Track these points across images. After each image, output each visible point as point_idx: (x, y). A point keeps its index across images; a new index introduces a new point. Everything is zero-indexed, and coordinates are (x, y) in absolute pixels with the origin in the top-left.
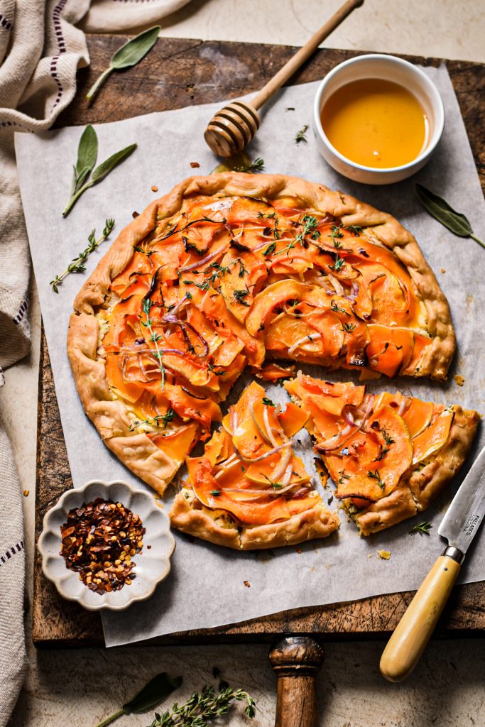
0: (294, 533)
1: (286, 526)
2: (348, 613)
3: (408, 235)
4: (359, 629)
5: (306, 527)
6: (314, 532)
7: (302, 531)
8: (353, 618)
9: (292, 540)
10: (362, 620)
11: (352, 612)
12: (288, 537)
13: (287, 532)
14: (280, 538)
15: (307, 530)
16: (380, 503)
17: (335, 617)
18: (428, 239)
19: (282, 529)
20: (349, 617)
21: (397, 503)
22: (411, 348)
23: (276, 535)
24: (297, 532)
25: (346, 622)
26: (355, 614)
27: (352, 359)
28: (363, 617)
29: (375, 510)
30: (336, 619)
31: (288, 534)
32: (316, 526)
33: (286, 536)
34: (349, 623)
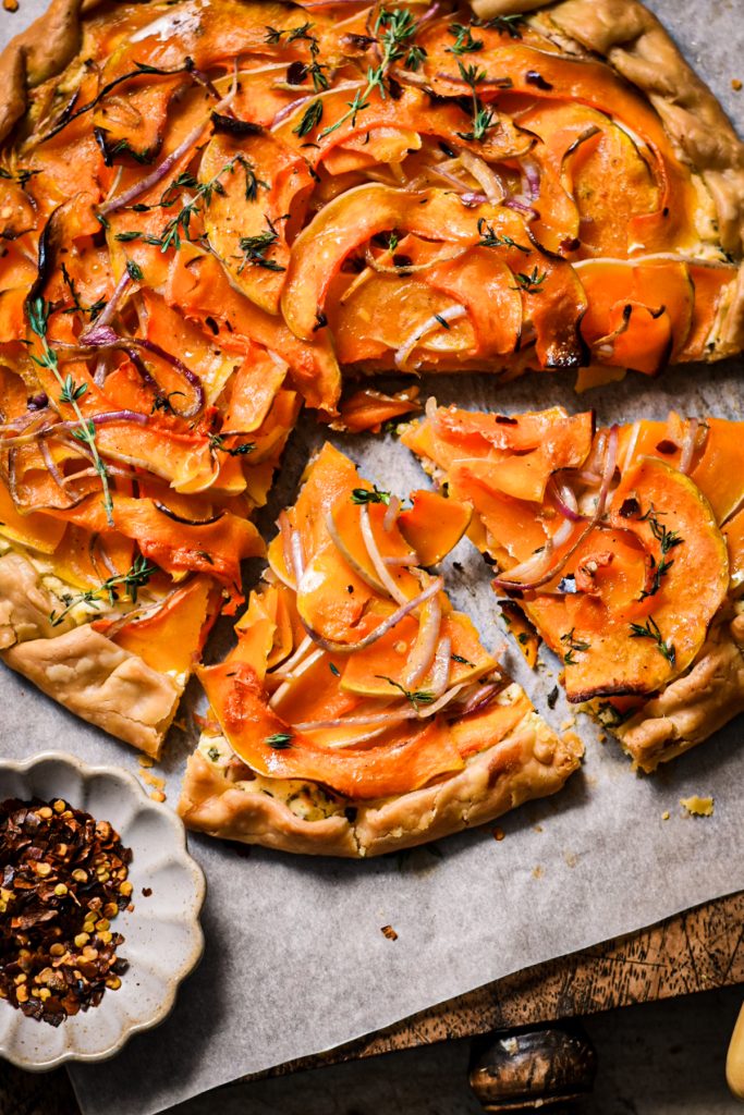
0: (479, 801)
1: (457, 788)
2: (636, 958)
3: (637, 13)
4: (667, 992)
5: (503, 782)
6: (523, 787)
7: (497, 794)
8: (648, 969)
9: (475, 818)
10: (670, 969)
11: (644, 955)
12: (467, 813)
13: (461, 802)
14: (446, 819)
15: (508, 790)
16: (670, 695)
17: (605, 973)
18: (689, 11)
19: (451, 797)
20: (639, 968)
21: (709, 689)
22: (687, 300)
23: (438, 815)
24: (486, 798)
25: (633, 980)
26: (652, 957)
27: (551, 354)
28: (672, 961)
29: (661, 711)
30: (609, 979)
31: (465, 805)
32: (527, 776)
33: (461, 810)
34: (642, 982)
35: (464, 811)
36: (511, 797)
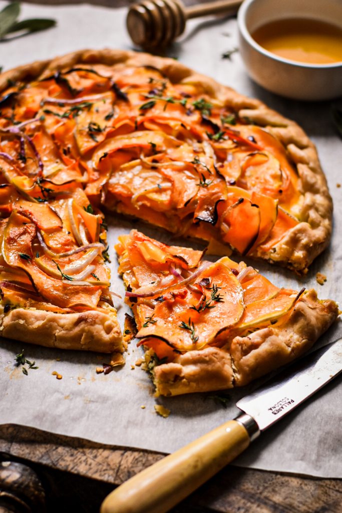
0: (67, 330)
1: (60, 318)
2: (91, 456)
4: (97, 476)
5: (82, 325)
6: (91, 336)
7: (77, 330)
8: (94, 463)
9: (62, 339)
10: (104, 468)
11: (96, 457)
12: (58, 332)
13: (58, 325)
14: (48, 329)
15: (83, 331)
17: (72, 455)
19: (53, 320)
20: (90, 461)
23: (44, 325)
24: (71, 329)
25: (83, 464)
26: (99, 459)
28: (108, 465)
30: (72, 458)
31: (59, 328)
32: (95, 329)
33: (56, 329)
34: (88, 467)
35: (58, 331)
36: (82, 335)
